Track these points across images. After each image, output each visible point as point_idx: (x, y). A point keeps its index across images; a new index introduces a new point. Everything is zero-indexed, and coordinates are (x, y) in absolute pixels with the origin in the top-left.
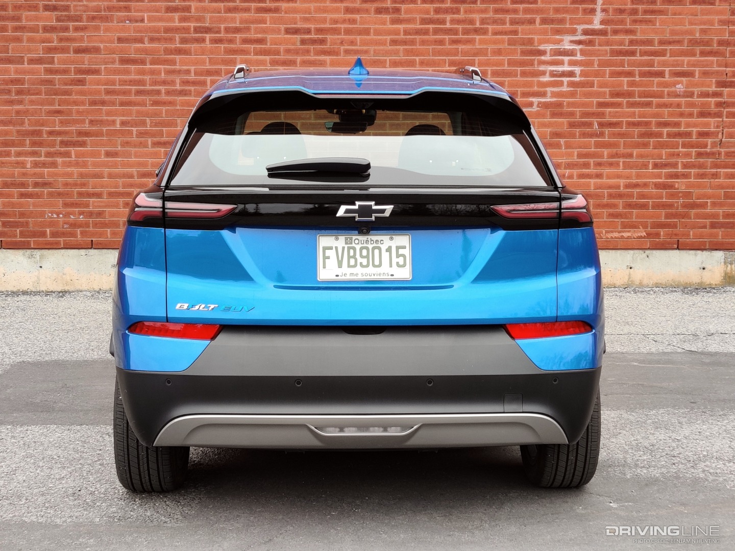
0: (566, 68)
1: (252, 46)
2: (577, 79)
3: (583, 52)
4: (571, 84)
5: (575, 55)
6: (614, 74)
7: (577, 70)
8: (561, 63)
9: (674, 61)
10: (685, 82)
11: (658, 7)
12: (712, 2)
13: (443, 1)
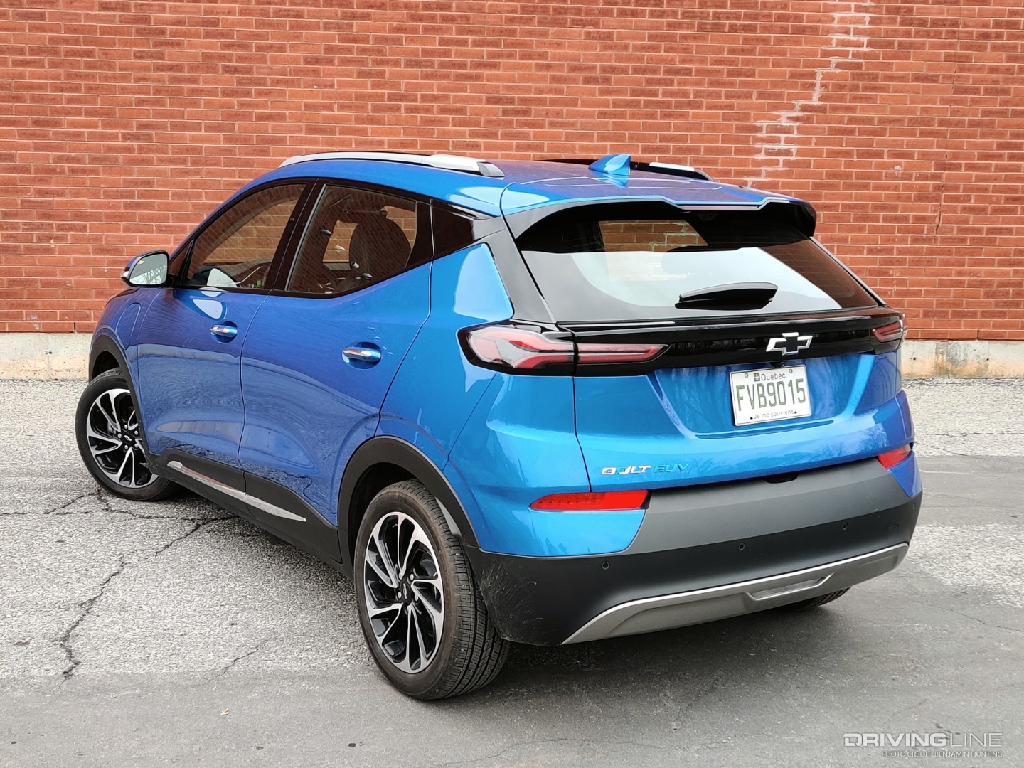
0: (783, 146)
1: (451, 116)
2: (793, 158)
3: (800, 130)
4: (786, 163)
5: (793, 133)
6: (831, 154)
7: (794, 148)
8: (777, 141)
9: (893, 140)
10: (903, 164)
11: (880, 83)
12: (933, 79)
13: (655, 71)
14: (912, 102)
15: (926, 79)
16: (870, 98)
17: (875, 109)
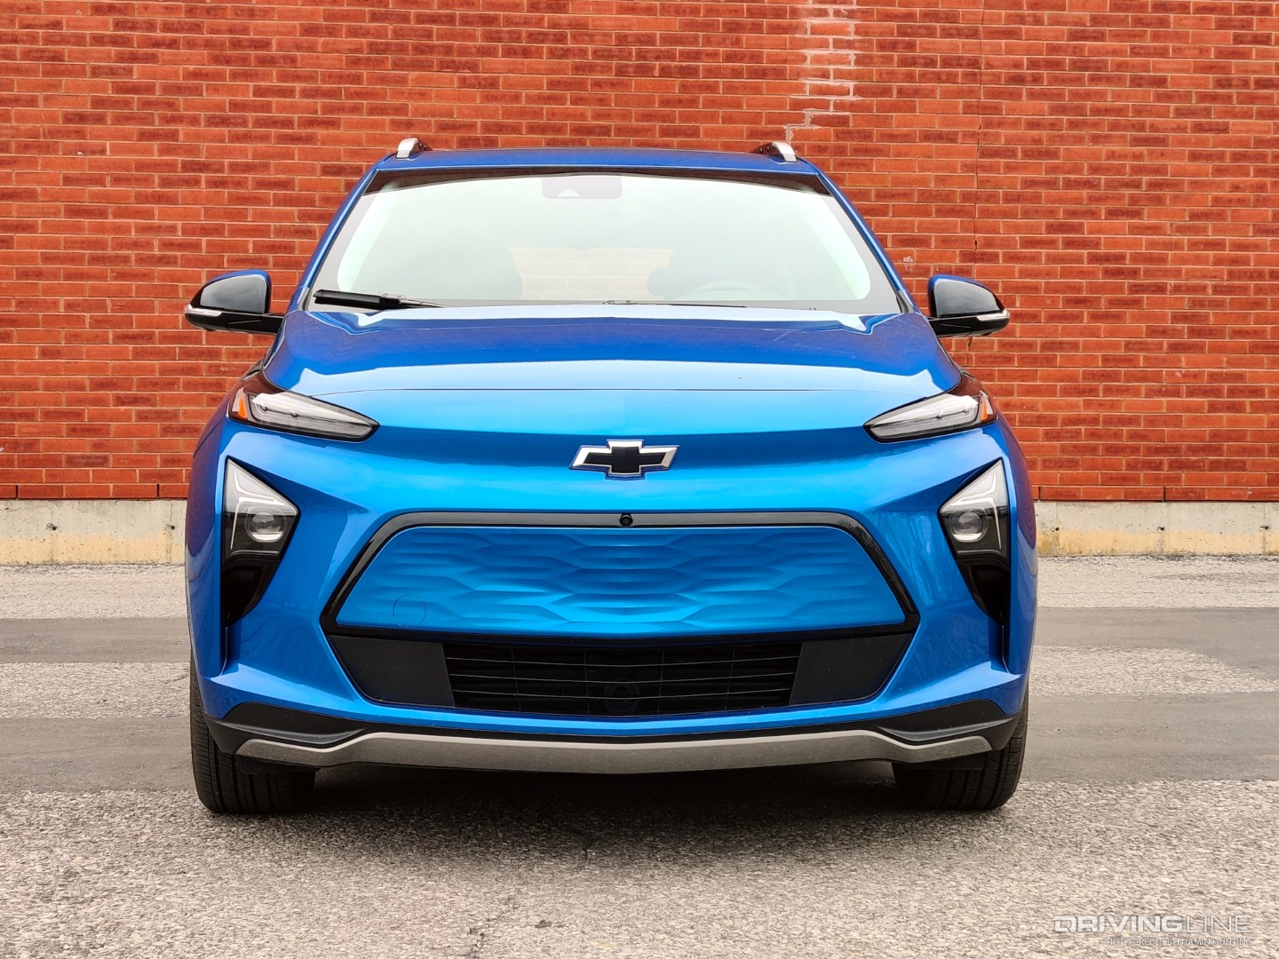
9: (899, 222)
10: (915, 254)
11: (875, 143)
12: (951, 138)
14: (922, 169)
15: (940, 137)
16: (863, 165)
17: (872, 180)
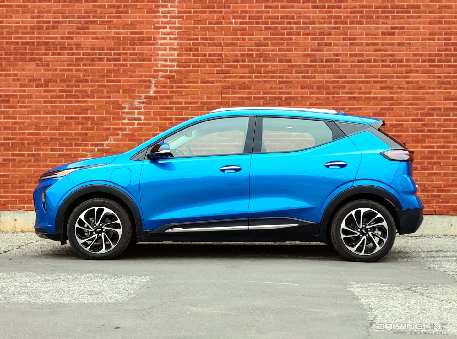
0: (136, 116)
2: (142, 122)
3: (145, 108)
4: (139, 124)
5: (141, 109)
6: (161, 119)
7: (142, 117)
8: (134, 113)
9: (193, 112)
11: (184, 85)
12: (212, 82)
13: (71, 81)
14: (201, 93)
15: (208, 82)
16: (180, 92)
17: (183, 97)
